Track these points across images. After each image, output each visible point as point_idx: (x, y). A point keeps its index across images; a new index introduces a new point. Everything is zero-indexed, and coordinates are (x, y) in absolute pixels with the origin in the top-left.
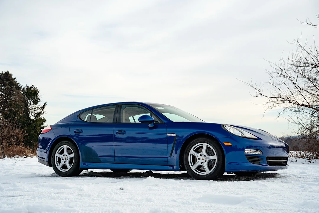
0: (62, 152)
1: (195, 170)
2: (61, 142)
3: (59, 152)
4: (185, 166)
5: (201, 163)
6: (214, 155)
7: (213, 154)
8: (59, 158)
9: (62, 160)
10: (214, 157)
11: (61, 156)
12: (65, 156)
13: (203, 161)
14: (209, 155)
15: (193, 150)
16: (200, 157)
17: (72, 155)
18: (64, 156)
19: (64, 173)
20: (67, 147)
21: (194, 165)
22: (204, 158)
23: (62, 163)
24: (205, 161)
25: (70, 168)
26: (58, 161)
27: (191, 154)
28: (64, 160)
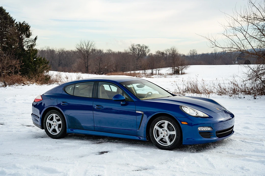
0: (52, 119)
1: (159, 141)
2: (51, 111)
3: (49, 119)
4: (151, 138)
5: (164, 136)
6: (174, 131)
7: (173, 129)
8: (49, 123)
9: (52, 126)
10: (174, 133)
11: (51, 122)
12: (55, 123)
13: (165, 135)
14: (170, 130)
15: (157, 125)
16: (163, 132)
17: (60, 122)
18: (53, 122)
19: (55, 136)
20: (55, 115)
21: (158, 137)
22: (166, 133)
23: (53, 127)
24: (167, 135)
25: (59, 132)
26: (49, 125)
27: (155, 129)
28: (54, 126)
